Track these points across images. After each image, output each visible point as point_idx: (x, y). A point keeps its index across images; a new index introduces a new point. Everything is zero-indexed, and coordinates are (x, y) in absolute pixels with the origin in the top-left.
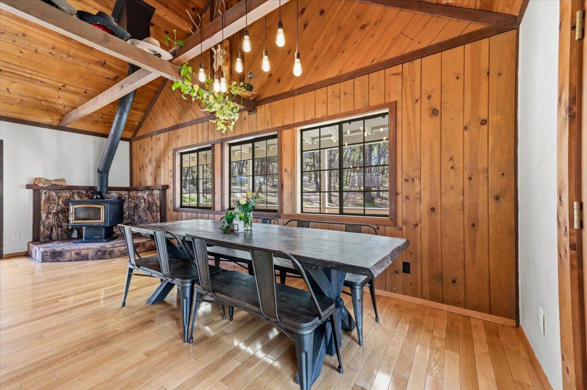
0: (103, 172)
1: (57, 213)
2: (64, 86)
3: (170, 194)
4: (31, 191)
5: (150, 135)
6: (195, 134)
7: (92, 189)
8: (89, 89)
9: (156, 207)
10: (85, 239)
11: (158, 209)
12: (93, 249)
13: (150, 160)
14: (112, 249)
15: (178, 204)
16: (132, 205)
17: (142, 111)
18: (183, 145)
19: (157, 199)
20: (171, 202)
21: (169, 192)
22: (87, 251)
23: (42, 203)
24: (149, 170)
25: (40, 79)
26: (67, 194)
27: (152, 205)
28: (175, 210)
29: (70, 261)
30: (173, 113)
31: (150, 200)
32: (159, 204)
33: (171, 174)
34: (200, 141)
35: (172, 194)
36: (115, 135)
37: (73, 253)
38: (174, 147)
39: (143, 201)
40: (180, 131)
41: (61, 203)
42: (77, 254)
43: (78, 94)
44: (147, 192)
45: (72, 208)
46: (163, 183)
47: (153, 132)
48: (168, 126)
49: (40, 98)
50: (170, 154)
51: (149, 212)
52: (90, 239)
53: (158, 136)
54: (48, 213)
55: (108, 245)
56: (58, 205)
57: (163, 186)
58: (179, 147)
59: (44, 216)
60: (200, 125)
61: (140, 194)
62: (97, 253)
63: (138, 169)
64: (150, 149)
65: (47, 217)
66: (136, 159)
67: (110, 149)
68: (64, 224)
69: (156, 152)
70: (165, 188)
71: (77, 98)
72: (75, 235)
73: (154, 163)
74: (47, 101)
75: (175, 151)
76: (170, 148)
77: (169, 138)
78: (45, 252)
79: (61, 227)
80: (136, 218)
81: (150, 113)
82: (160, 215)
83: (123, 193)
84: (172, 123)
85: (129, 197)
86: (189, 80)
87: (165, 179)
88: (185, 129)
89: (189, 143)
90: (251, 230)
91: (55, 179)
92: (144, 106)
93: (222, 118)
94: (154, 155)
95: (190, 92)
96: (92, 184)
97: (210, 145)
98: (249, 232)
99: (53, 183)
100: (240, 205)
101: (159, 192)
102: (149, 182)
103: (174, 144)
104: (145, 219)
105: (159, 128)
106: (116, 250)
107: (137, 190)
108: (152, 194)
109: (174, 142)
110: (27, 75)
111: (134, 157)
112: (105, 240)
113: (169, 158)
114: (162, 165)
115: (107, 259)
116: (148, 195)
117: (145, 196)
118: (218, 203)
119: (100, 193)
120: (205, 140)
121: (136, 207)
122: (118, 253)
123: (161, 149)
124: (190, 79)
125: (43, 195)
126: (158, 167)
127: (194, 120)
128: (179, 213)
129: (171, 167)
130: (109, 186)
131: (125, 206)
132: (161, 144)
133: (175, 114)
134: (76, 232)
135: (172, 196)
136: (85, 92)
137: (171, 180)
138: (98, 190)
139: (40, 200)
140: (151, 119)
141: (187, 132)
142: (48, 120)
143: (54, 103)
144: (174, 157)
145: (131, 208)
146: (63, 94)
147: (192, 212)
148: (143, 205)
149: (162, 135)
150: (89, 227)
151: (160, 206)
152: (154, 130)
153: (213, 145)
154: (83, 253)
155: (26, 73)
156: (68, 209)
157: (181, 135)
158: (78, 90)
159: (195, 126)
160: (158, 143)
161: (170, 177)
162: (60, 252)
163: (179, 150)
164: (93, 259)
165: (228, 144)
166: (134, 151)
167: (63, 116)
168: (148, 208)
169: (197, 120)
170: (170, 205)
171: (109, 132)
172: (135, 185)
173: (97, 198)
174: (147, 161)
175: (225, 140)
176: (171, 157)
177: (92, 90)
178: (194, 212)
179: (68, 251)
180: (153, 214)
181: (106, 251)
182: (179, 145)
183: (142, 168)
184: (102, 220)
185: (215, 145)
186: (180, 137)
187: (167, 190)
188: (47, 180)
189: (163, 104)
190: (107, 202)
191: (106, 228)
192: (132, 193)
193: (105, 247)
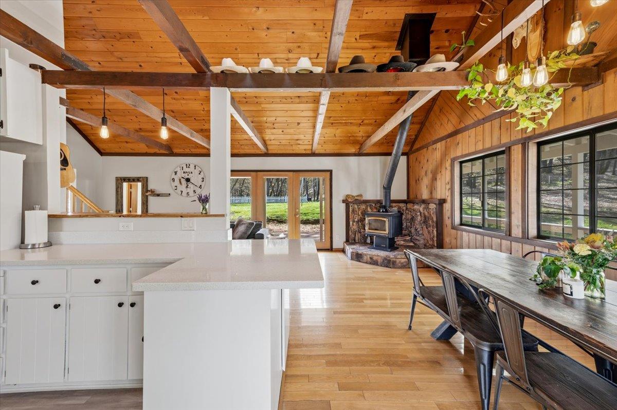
0: (387, 188)
1: (358, 222)
2: (362, 122)
3: (447, 209)
4: (345, 204)
5: (426, 146)
6: (480, 138)
7: (379, 202)
8: (378, 118)
9: (433, 222)
10: (376, 246)
11: (435, 225)
12: (381, 257)
13: (426, 172)
14: (394, 260)
15: (457, 220)
16: (409, 217)
17: (419, 123)
18: (464, 153)
19: (433, 213)
20: (449, 218)
21: (447, 206)
22: (377, 257)
23: (350, 213)
24: (425, 181)
25: (350, 121)
26: (363, 207)
27: (428, 218)
28: (453, 228)
29: (366, 263)
30: (451, 118)
31: (426, 213)
32: (435, 219)
33: (448, 187)
34: (488, 145)
35: (450, 209)
36: (396, 155)
37: (368, 256)
38: (452, 157)
39: (419, 214)
40: (459, 136)
41: (360, 214)
42: (371, 258)
43: (370, 124)
44: (423, 206)
45: (367, 219)
46: (439, 197)
47: (429, 143)
48: (446, 133)
49: (349, 135)
50: (448, 164)
51: (425, 226)
52: (378, 247)
53: (434, 146)
54: (354, 221)
55: (391, 255)
56: (359, 215)
57: (440, 200)
58: (458, 155)
59: (351, 223)
60: (487, 125)
61: (416, 207)
62: (384, 261)
63: (414, 182)
64: (425, 161)
65: (353, 224)
66: (413, 172)
67: (393, 167)
68: (362, 230)
69: (432, 164)
70: (442, 202)
71: (370, 128)
72: (369, 241)
73: (430, 175)
74: (353, 136)
75: (453, 160)
76: (447, 158)
77: (446, 148)
78: (353, 252)
79: (360, 233)
80: (413, 230)
81: (427, 124)
82: (437, 231)
83: (402, 205)
84: (450, 129)
85: (407, 209)
86: (479, 81)
87: (442, 191)
88: (466, 133)
89: (472, 150)
90: (602, 299)
91: (356, 195)
92: (421, 118)
93: (528, 113)
94: (430, 166)
95: (478, 95)
96: (379, 198)
97: (504, 149)
98: (598, 301)
99: (356, 198)
100: (575, 254)
101: (435, 206)
102: (425, 195)
103: (452, 154)
104: (421, 232)
105: (436, 137)
106: (398, 261)
107: (413, 203)
108: (428, 208)
109: (452, 151)
110: (344, 122)
111: (411, 170)
112: (389, 250)
113: (446, 168)
114: (439, 177)
115: (391, 268)
116: (424, 208)
117: (421, 209)
118: (518, 226)
119: (385, 207)
120: (495, 143)
121: (413, 219)
122: (399, 265)
123: (438, 160)
124: (481, 80)
125: (351, 207)
126: (434, 179)
127: (479, 120)
128: (459, 232)
129: (448, 178)
130: (391, 199)
131: (404, 217)
132: (438, 155)
133: (454, 119)
134: (369, 238)
135: (450, 212)
136: (375, 122)
137: (448, 193)
138: (384, 204)
139: (349, 211)
140: (428, 129)
141: (469, 137)
142: (353, 150)
143: (357, 136)
144: (452, 167)
145: (408, 219)
146: (362, 128)
147: (476, 233)
148: (419, 217)
149: (438, 145)
150: (378, 236)
151: (437, 221)
152: (430, 141)
153: (510, 148)
154: (375, 258)
155: (343, 120)
156: (365, 219)
157: (461, 141)
158: (370, 121)
159: (480, 128)
160: (434, 154)
161: (447, 191)
162: (361, 254)
163: (459, 159)
164: (381, 266)
165: (535, 143)
166: (411, 164)
167: (362, 144)
168: (424, 222)
169: (483, 119)
170: (447, 222)
171: (393, 150)
172: (412, 197)
173: (383, 212)
174: (423, 173)
175: (530, 138)
176: (449, 168)
177: (380, 117)
178: (478, 234)
179: (366, 255)
180: (429, 229)
181: (390, 260)
182: (459, 154)
183: (418, 181)
184: (387, 232)
185: (512, 148)
186: (460, 145)
187: (444, 204)
188: (353, 196)
189: (441, 109)
190: (390, 216)
191: (390, 239)
192: (409, 206)
193: (389, 257)
